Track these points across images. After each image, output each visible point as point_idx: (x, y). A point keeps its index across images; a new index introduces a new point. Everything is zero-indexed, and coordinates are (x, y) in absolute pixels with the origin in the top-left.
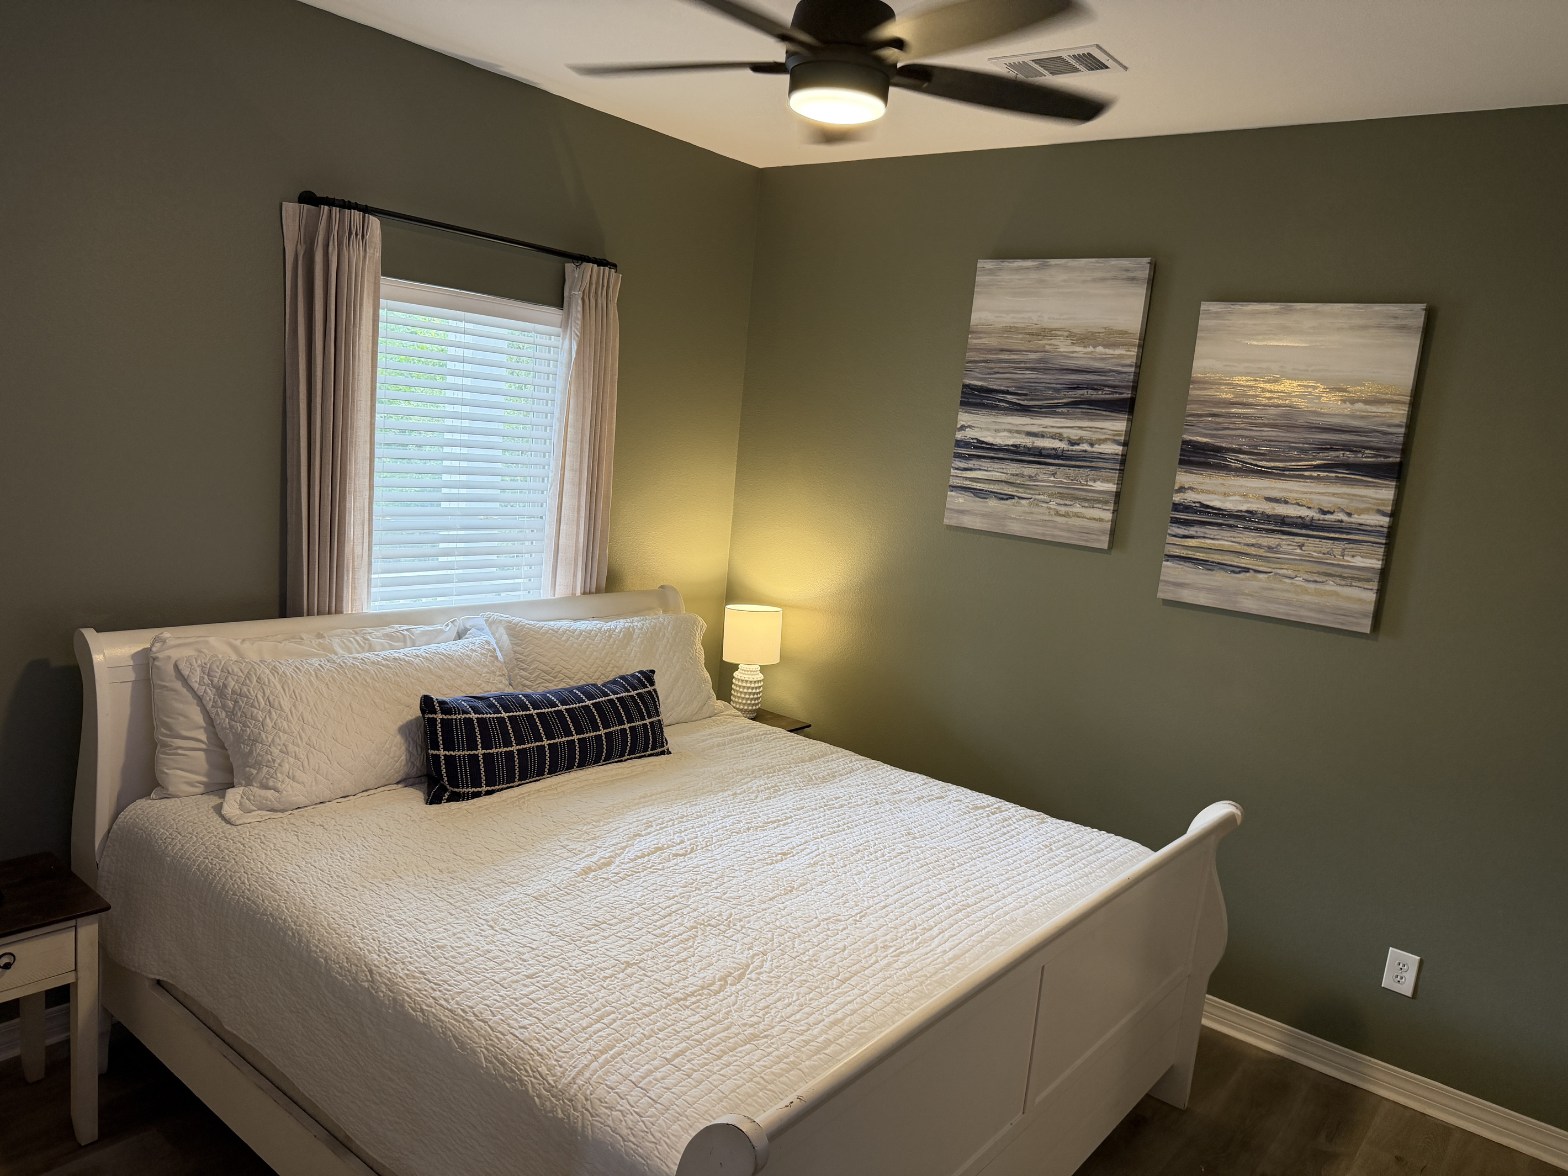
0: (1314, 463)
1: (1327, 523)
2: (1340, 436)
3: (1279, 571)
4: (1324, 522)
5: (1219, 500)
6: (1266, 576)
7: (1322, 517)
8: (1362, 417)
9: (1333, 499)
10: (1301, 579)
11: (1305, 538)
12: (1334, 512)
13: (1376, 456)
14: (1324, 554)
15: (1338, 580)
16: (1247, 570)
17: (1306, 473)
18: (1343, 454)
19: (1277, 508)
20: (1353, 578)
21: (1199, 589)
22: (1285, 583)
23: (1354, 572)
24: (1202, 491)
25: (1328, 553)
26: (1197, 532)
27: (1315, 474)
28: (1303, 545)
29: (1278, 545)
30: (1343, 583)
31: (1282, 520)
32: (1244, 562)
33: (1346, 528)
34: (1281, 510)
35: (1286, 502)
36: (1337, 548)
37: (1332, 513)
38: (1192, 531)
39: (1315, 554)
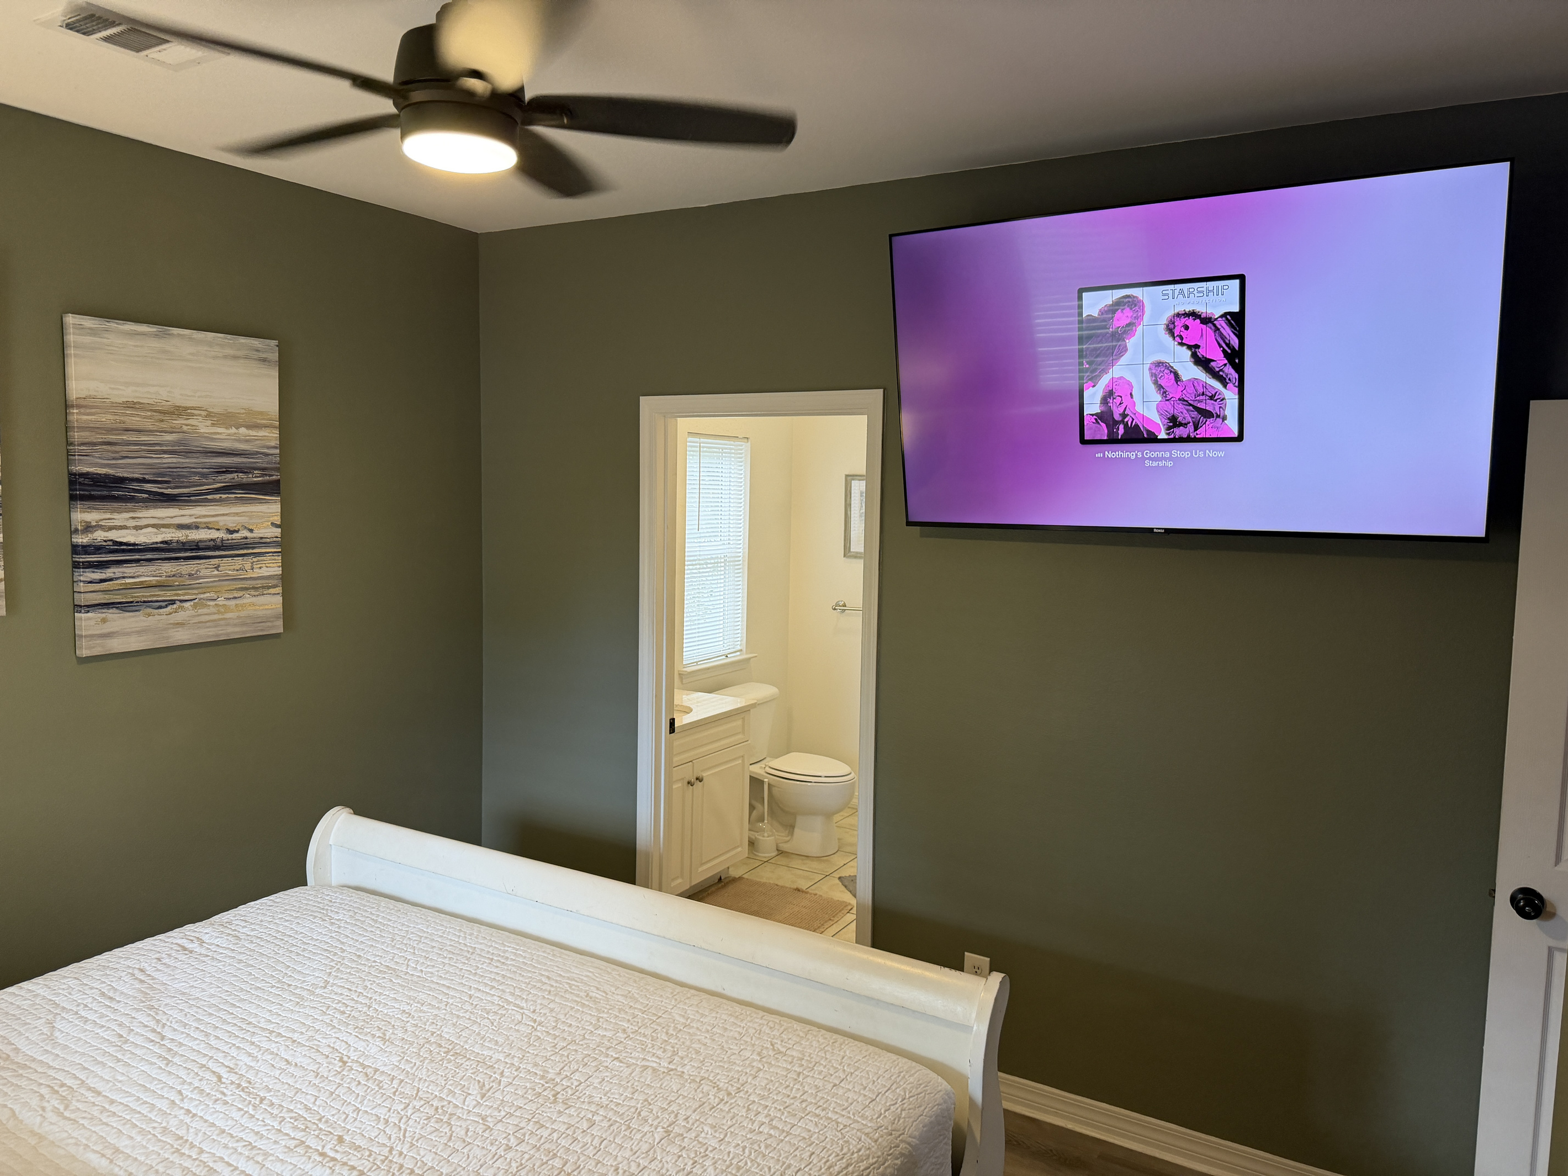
0: (215, 486)
1: (235, 541)
2: (232, 459)
3: (202, 596)
4: (233, 541)
5: (132, 535)
6: (192, 603)
7: (230, 536)
8: (247, 441)
9: (236, 518)
10: (223, 598)
11: (220, 559)
12: (239, 530)
13: (263, 475)
14: (237, 570)
15: (253, 593)
16: (172, 602)
17: (209, 497)
18: (237, 476)
19: (190, 535)
20: (263, 587)
21: (128, 634)
22: (209, 606)
23: (264, 581)
24: (111, 528)
25: (240, 569)
26: (114, 573)
27: (217, 496)
28: (219, 566)
29: (197, 571)
30: (257, 593)
31: (196, 546)
32: (169, 595)
33: (251, 544)
34: (195, 535)
35: (197, 528)
36: (247, 564)
37: (237, 531)
38: (109, 573)
39: (230, 572)
